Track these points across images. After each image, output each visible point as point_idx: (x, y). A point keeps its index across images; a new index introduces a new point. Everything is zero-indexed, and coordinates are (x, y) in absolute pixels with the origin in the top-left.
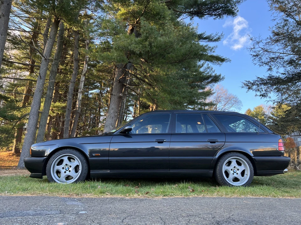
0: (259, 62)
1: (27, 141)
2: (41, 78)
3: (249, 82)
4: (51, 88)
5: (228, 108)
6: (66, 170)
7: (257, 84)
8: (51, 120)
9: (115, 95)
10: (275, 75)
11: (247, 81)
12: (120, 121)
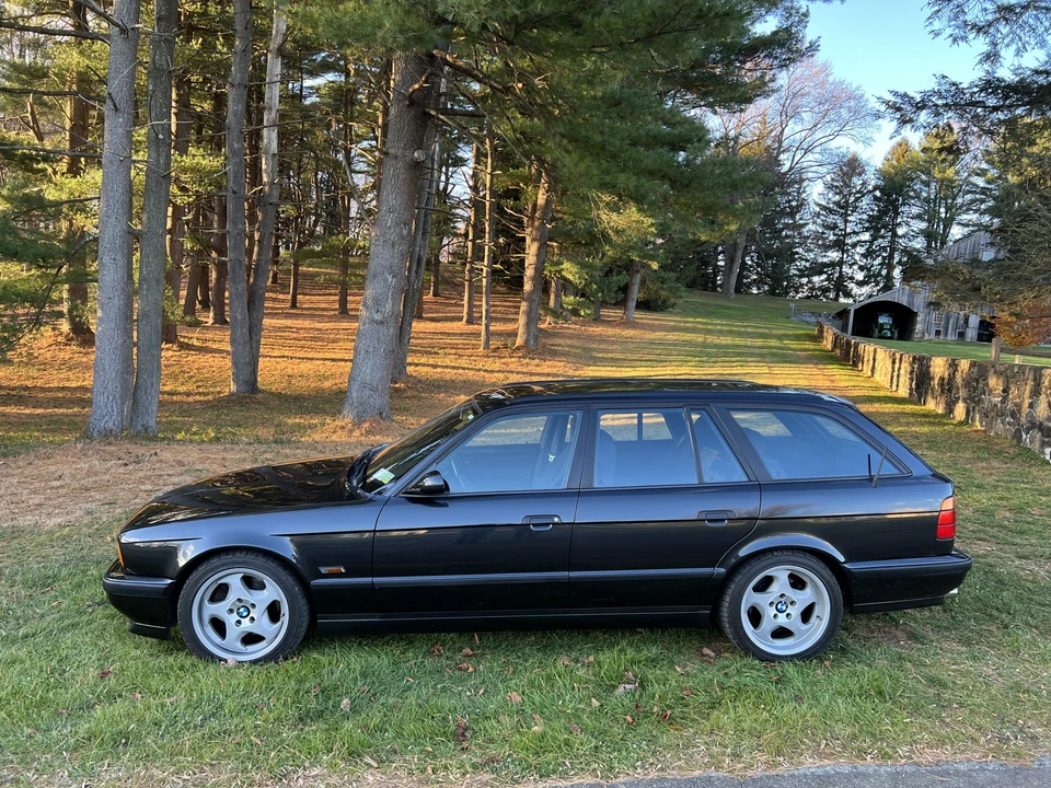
0: (953, 23)
1: (107, 343)
2: (116, 109)
3: (905, 95)
4: (161, 136)
5: (824, 140)
6: (242, 617)
7: (936, 105)
8: (180, 219)
9: (396, 157)
10: (1006, 78)
11: (896, 94)
12: (424, 228)
